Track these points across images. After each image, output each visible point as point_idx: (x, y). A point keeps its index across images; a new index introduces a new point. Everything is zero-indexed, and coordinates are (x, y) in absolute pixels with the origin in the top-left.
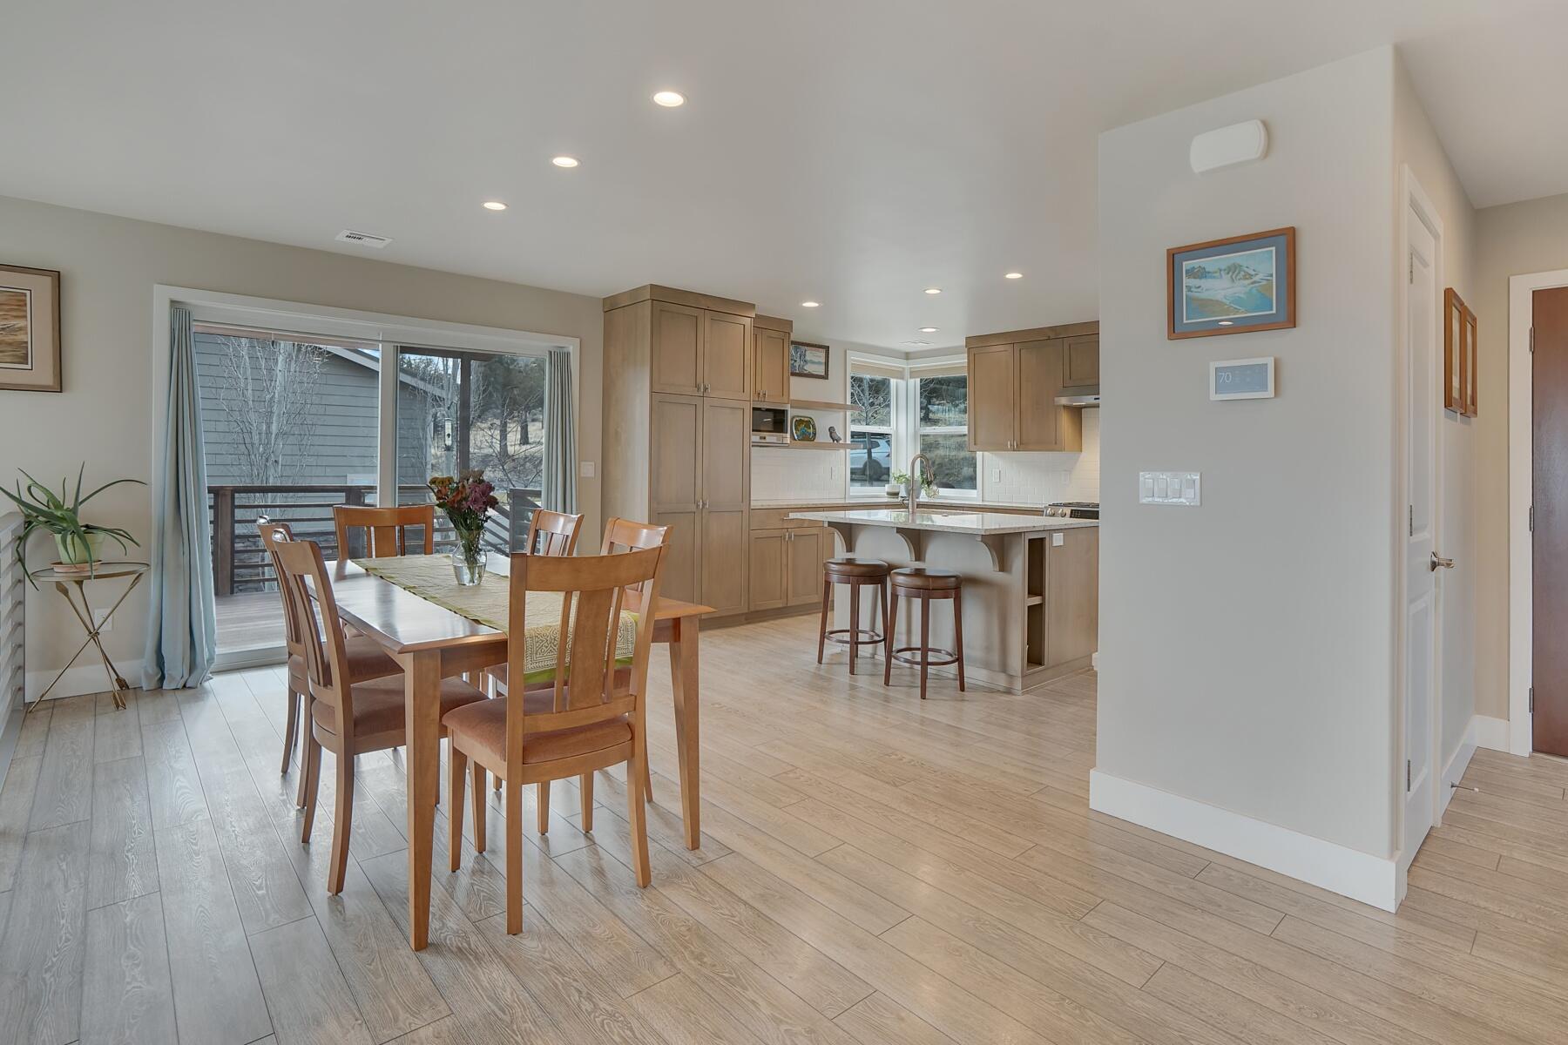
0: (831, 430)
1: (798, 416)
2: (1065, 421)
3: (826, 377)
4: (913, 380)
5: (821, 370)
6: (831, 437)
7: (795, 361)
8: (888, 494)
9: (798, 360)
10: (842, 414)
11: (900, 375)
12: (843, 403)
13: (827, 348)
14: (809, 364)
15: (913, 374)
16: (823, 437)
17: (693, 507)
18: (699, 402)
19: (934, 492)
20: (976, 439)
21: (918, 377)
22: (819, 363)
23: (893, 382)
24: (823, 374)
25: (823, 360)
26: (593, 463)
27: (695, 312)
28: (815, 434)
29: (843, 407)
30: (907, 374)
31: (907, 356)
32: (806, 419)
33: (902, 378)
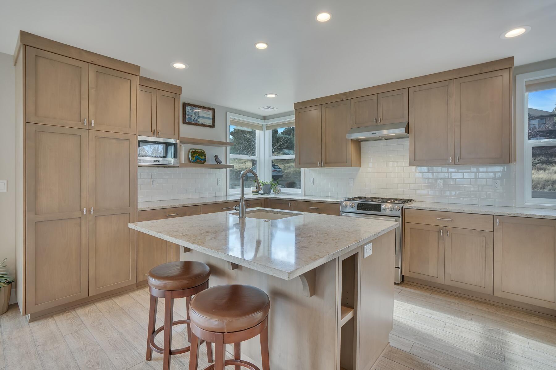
0: (216, 157)
1: (193, 149)
2: (352, 148)
3: (213, 126)
4: (268, 131)
5: (210, 122)
6: (216, 161)
7: (192, 116)
8: (253, 192)
9: (194, 115)
10: (224, 148)
11: (261, 128)
12: (224, 141)
13: (214, 110)
14: (201, 118)
15: (268, 128)
16: (210, 160)
17: (77, 214)
18: (84, 134)
19: (278, 190)
20: (300, 162)
21: (271, 129)
22: (208, 118)
23: (257, 132)
24: (211, 125)
25: (211, 116)
26: (5, 182)
27: (80, 64)
28: (205, 160)
29: (225, 144)
30: (264, 128)
31: (265, 118)
32: (200, 151)
33: (262, 130)
